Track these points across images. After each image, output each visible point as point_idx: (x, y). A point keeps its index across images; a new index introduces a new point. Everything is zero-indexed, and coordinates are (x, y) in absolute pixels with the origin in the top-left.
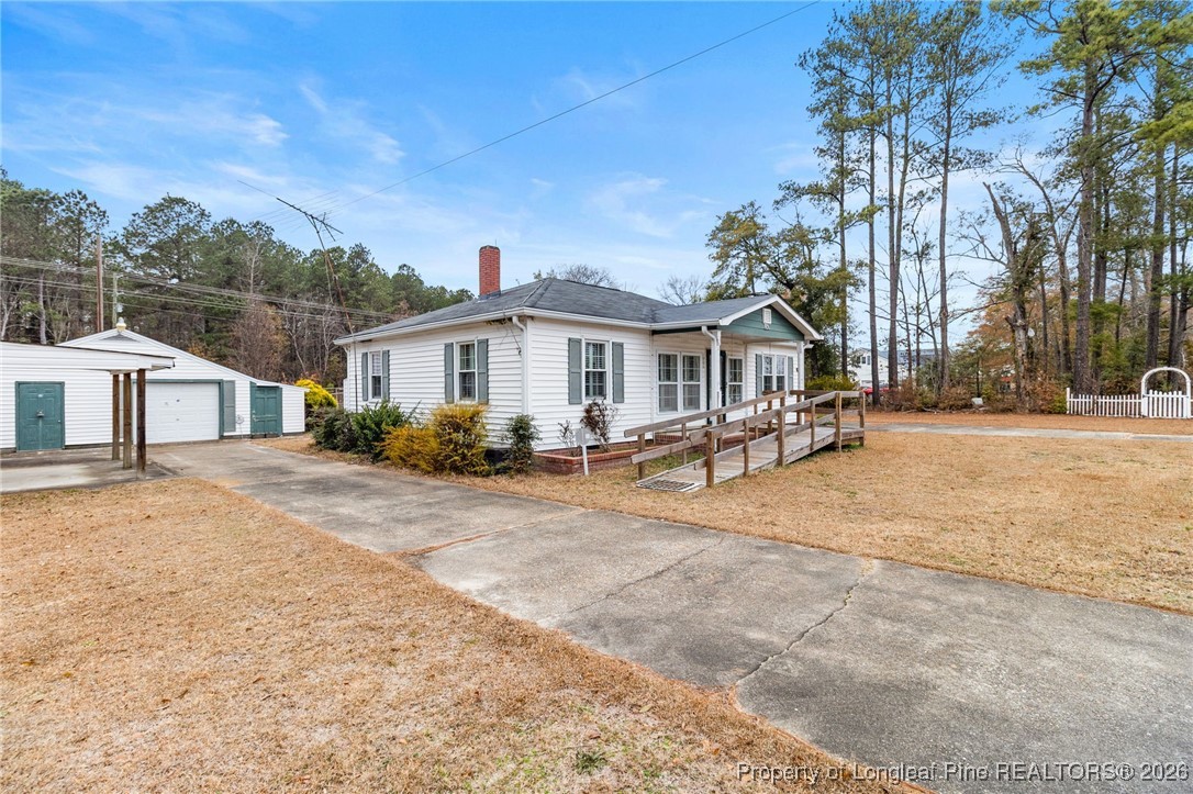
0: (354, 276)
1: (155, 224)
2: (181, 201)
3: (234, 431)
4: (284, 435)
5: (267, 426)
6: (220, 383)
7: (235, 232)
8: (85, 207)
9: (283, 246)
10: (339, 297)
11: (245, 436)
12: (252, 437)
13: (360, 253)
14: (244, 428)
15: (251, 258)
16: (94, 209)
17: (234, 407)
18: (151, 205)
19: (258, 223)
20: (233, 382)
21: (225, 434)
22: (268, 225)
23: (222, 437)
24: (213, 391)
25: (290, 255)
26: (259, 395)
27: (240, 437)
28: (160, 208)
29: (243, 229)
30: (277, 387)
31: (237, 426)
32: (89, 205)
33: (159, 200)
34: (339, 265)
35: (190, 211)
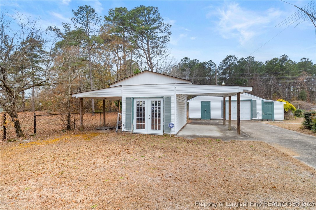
0: (282, 66)
1: (225, 64)
2: (230, 56)
3: (256, 118)
4: (275, 120)
5: (268, 117)
6: (251, 101)
7: (243, 61)
8: (211, 63)
9: (257, 62)
10: (276, 74)
11: (260, 120)
12: (262, 120)
13: (284, 58)
14: (259, 117)
15: (248, 67)
16: (213, 63)
17: (256, 109)
18: (224, 59)
19: (250, 57)
20: (256, 100)
21: (253, 119)
22: (253, 56)
23: (252, 119)
24: (249, 104)
25: (259, 64)
26: (265, 105)
27: (258, 120)
28: (226, 59)
29: (246, 60)
30: (272, 102)
31: (257, 116)
32: (212, 63)
33: (225, 58)
34: (275, 64)
35: (232, 58)
